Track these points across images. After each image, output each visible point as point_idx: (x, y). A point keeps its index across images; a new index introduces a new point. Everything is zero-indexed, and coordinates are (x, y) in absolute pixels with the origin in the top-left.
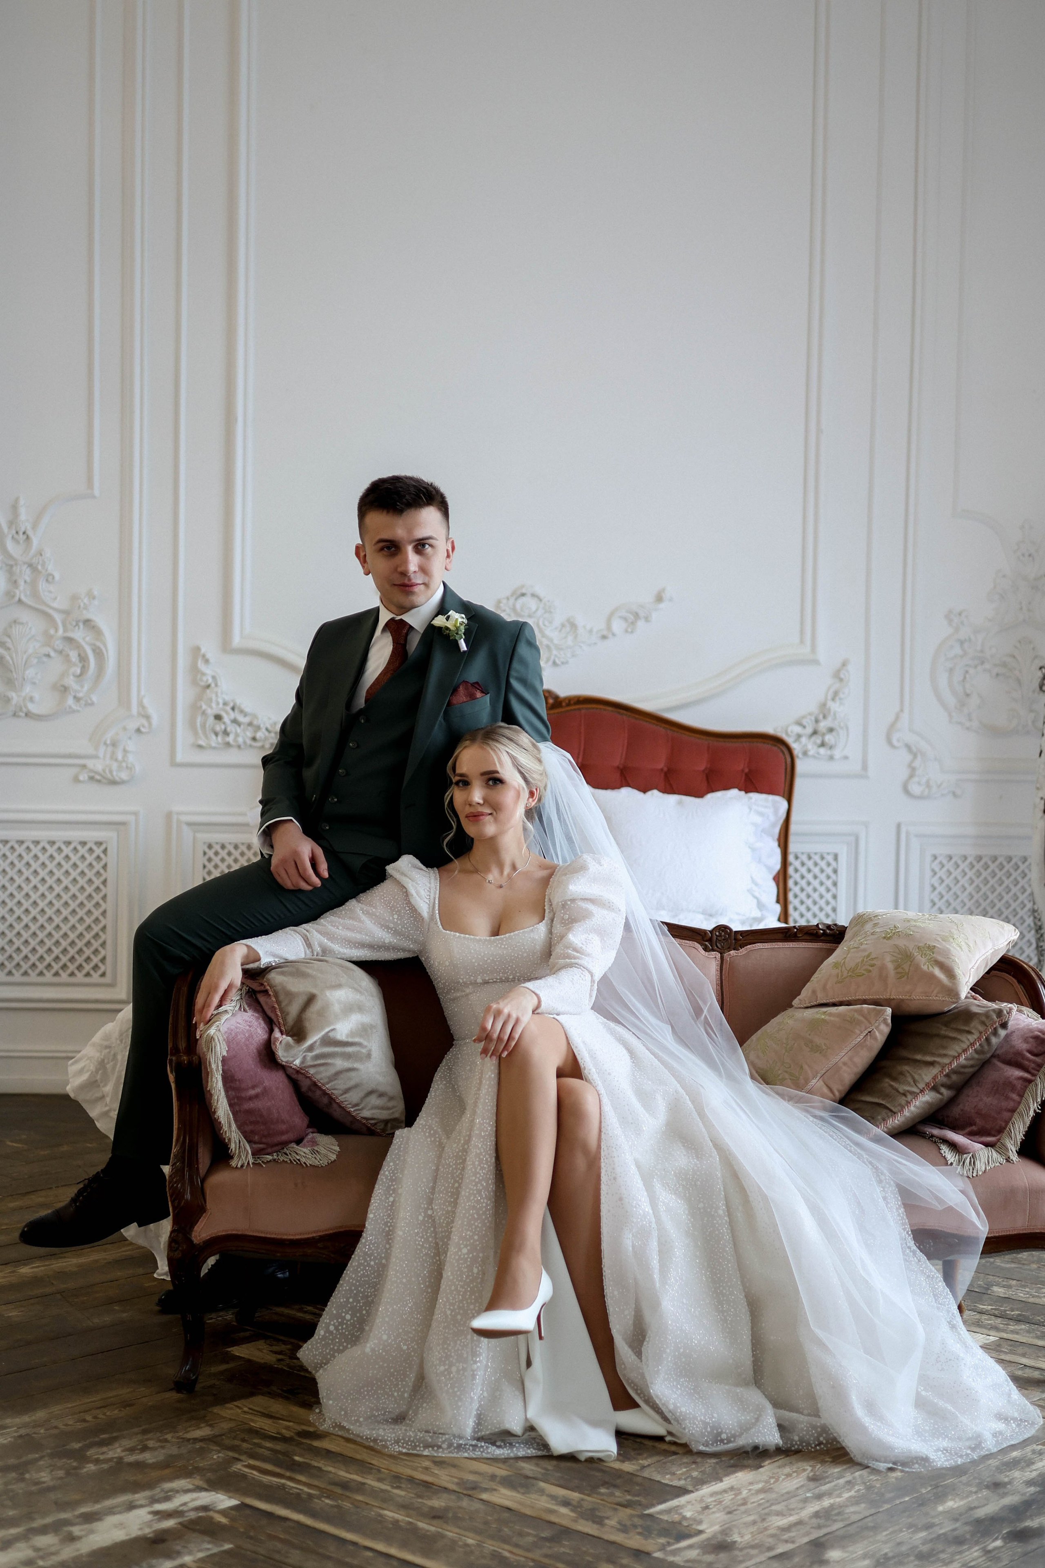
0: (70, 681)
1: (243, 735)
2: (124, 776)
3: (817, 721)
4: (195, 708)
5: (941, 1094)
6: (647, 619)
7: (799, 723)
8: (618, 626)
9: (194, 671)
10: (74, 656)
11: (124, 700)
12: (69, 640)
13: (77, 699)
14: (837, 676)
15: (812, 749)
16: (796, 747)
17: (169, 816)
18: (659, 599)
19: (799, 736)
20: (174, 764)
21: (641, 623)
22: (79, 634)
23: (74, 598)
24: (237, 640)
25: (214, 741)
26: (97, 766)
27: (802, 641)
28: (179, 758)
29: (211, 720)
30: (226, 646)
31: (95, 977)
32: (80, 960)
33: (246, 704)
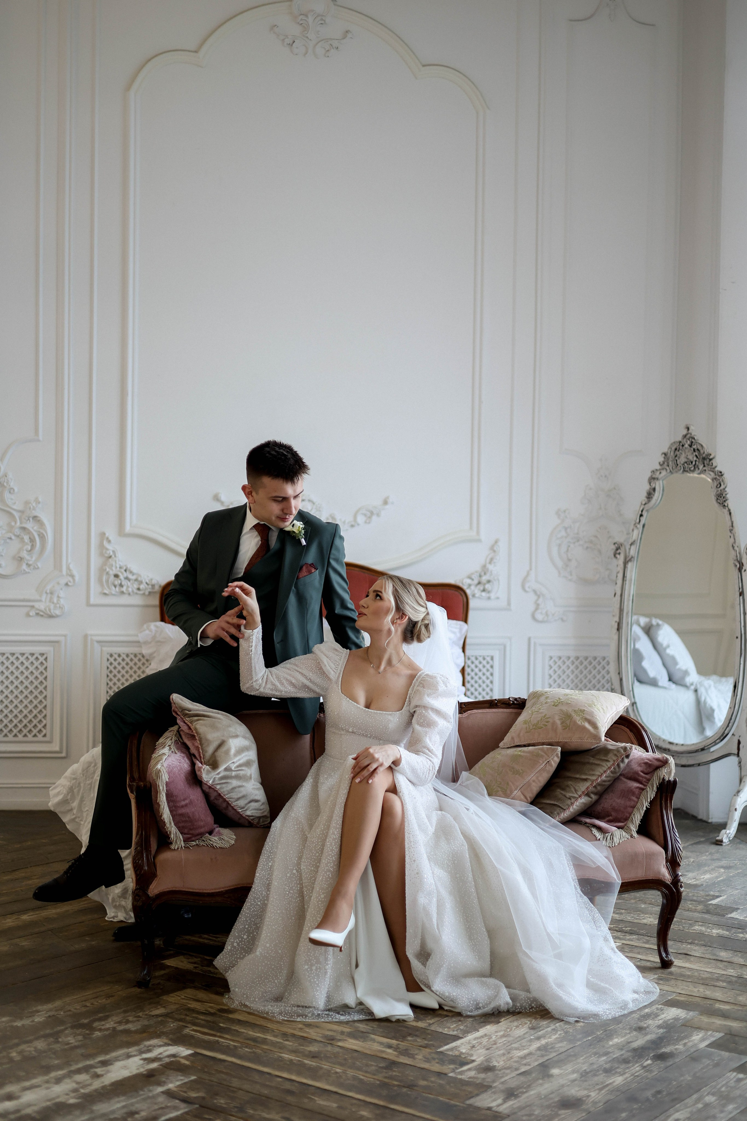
0: (24, 554)
1: (132, 587)
2: (58, 612)
3: (480, 576)
4: (102, 570)
5: (591, 798)
6: (378, 515)
7: (470, 577)
8: (361, 519)
9: (101, 547)
10: (26, 538)
11: (57, 565)
12: (24, 529)
13: (28, 565)
14: (493, 548)
15: (478, 593)
16: (468, 592)
17: (86, 636)
18: (385, 502)
19: (470, 585)
20: (89, 605)
21: (374, 518)
22: (30, 525)
23: (27, 503)
24: (128, 529)
25: (114, 590)
26: (41, 606)
27: (471, 528)
28: (92, 601)
29: (112, 577)
30: (121, 532)
31: (40, 737)
32: (30, 726)
33: (134, 567)
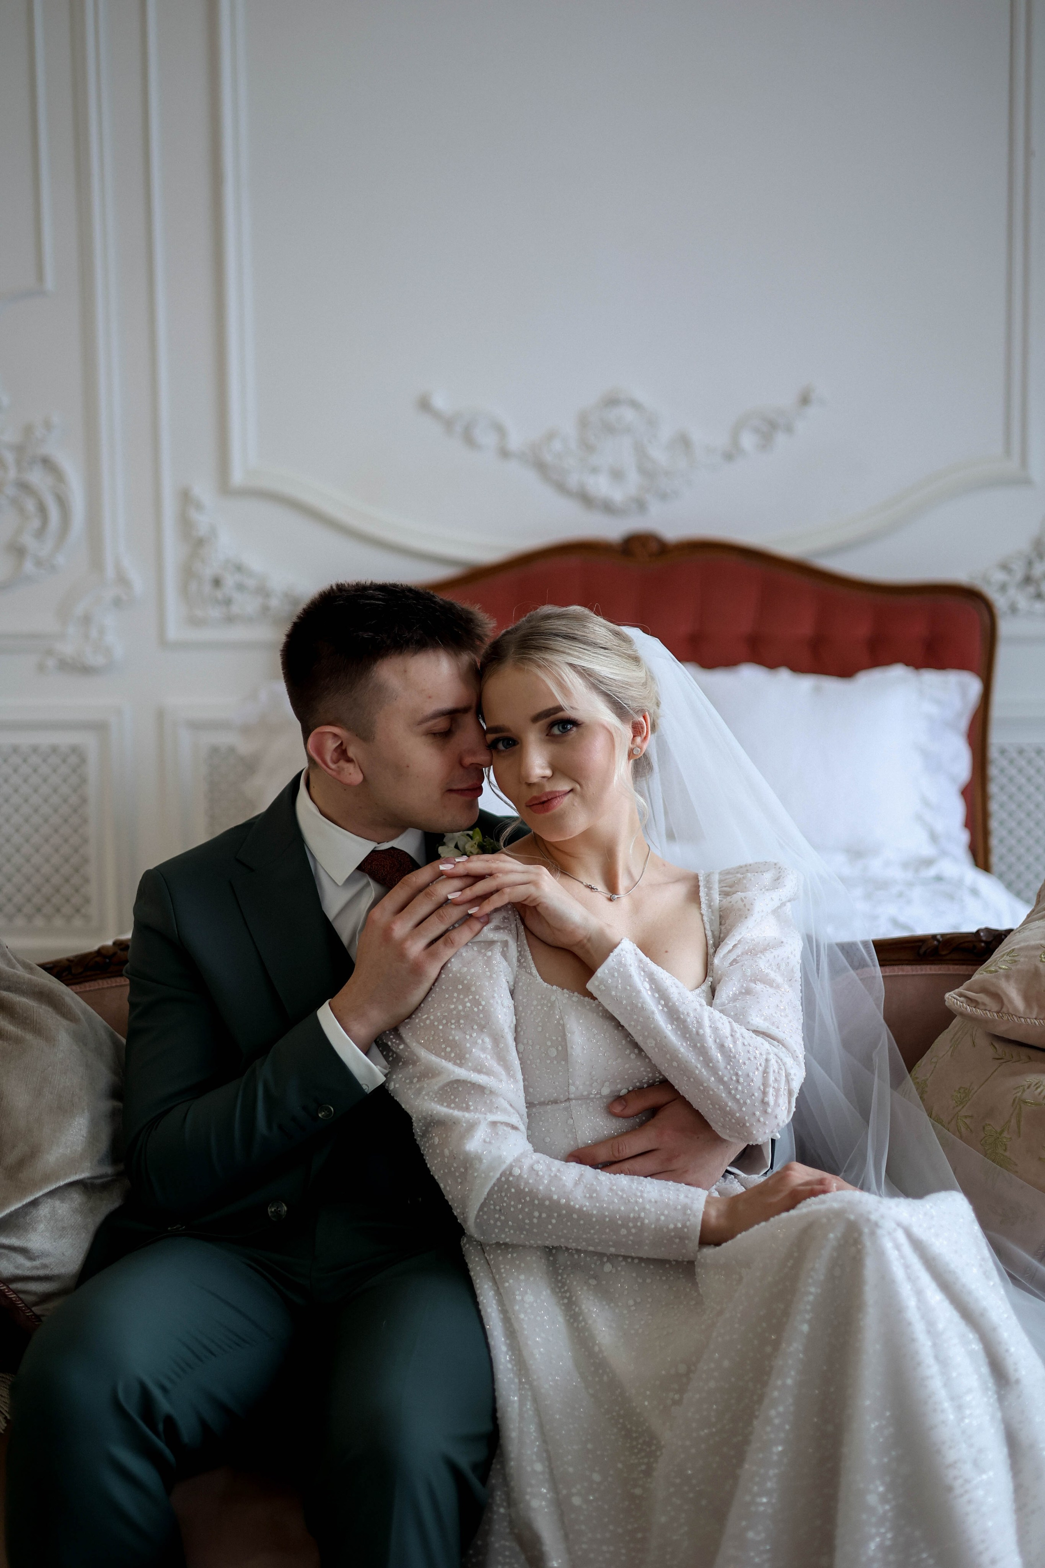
0: (28, 540)
1: (247, 605)
2: (98, 660)
3: (1030, 564)
4: (187, 571)
6: (789, 429)
7: (1005, 567)
8: (748, 441)
9: (184, 520)
10: (30, 505)
11: (97, 562)
12: (24, 487)
13: (39, 563)
15: (1023, 603)
16: (1000, 602)
17: (160, 715)
18: (805, 400)
19: (1003, 588)
20: (163, 642)
21: (781, 438)
22: (37, 477)
23: (28, 430)
24: (238, 477)
25: (215, 613)
26: (68, 649)
27: (1008, 452)
28: (171, 636)
29: (207, 588)
30: (225, 487)
31: (78, 922)
32: (57, 900)
33: (255, 562)
